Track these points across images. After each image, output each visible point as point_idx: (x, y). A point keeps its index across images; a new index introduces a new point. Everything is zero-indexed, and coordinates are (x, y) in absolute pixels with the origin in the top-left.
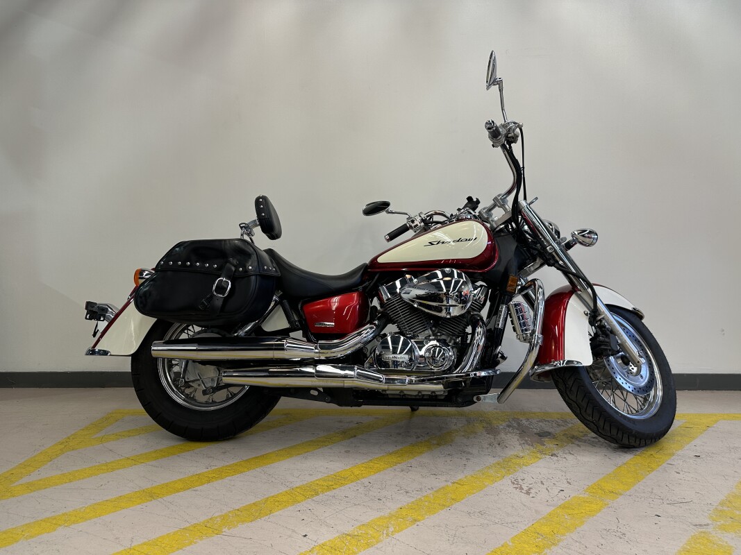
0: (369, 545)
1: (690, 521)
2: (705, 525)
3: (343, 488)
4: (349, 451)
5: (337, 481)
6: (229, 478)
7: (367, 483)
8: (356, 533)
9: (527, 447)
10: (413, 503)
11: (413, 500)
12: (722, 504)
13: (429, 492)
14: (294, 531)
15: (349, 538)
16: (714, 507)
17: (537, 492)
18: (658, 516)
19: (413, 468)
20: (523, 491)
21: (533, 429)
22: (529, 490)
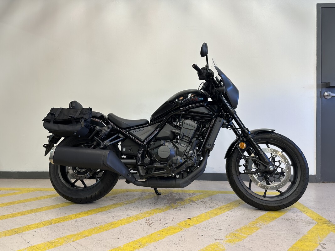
0: (55, 247)
1: (215, 238)
2: (220, 240)
3: (65, 222)
5: (65, 219)
6: (16, 217)
7: (79, 220)
8: (53, 242)
9: (167, 205)
10: (92, 229)
11: (93, 227)
12: (236, 231)
13: (104, 224)
14: (25, 240)
15: (48, 243)
16: (232, 232)
17: (155, 224)
18: (202, 235)
19: (105, 214)
20: (148, 224)
21: (176, 197)
22: (151, 223)
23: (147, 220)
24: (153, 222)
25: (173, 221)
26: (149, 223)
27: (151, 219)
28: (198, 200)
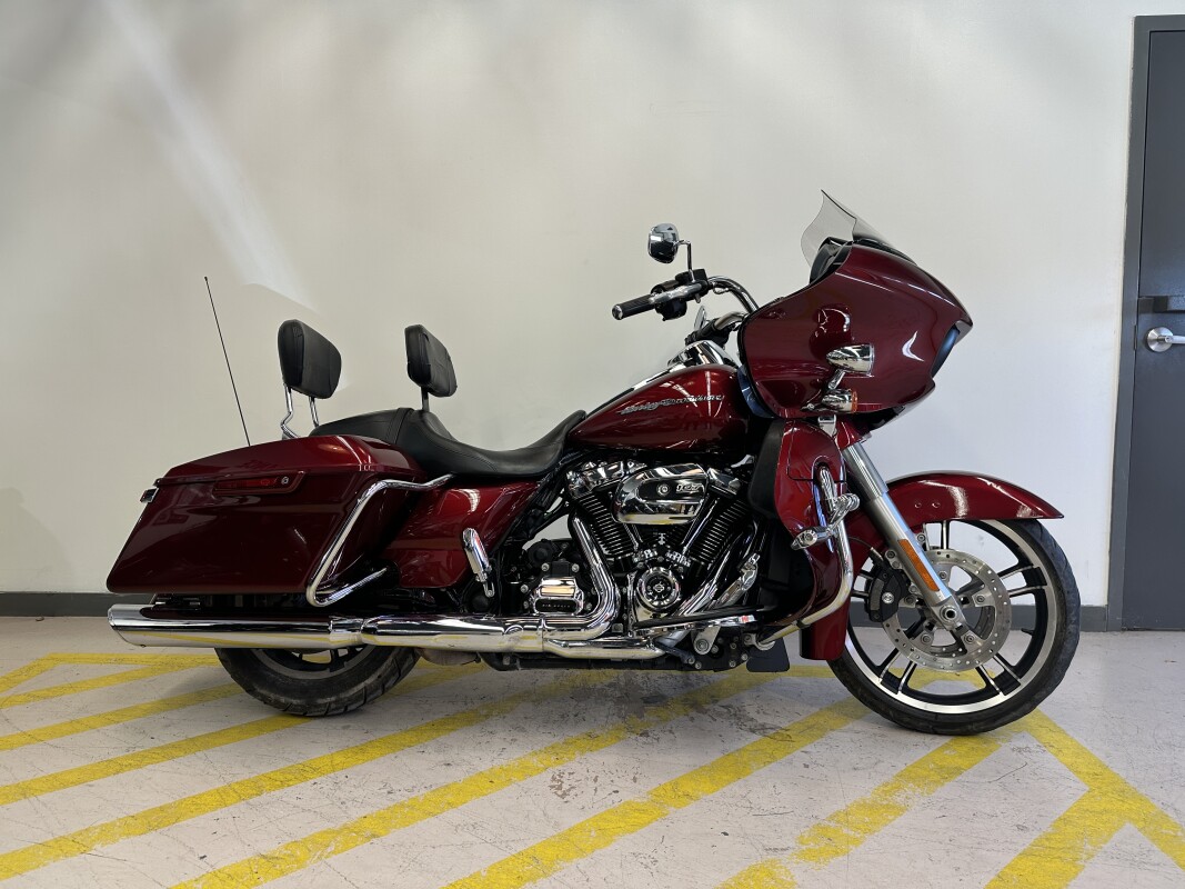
0: (282, 873)
1: (765, 842)
2: (782, 849)
3: (302, 784)
4: (349, 726)
5: (303, 773)
6: (150, 766)
7: (343, 778)
8: (277, 855)
9: (615, 718)
10: (388, 808)
11: (391, 804)
12: (831, 818)
13: (423, 791)
14: (191, 850)
15: (263, 861)
16: (818, 822)
17: (579, 792)
18: (726, 834)
19: (424, 755)
20: (560, 793)
21: (643, 690)
22: (569, 790)
23: (554, 779)
24: (574, 784)
26: (560, 788)
27: (566, 776)
28: (715, 702)
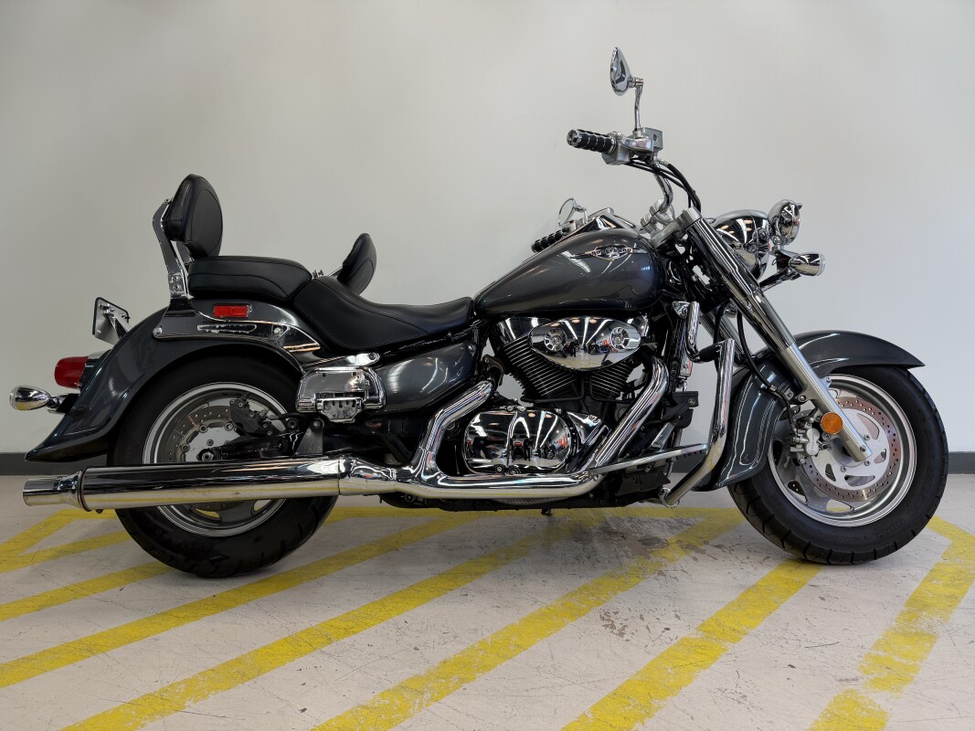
0: (391, 723)
1: (833, 673)
2: (853, 680)
3: (367, 631)
5: (361, 620)
6: (207, 618)
7: (402, 624)
8: (376, 704)
9: (627, 561)
10: (462, 652)
11: (463, 648)
12: (877, 646)
13: (487, 635)
14: (288, 703)
15: (365, 712)
16: (867, 651)
17: (634, 631)
18: (793, 667)
19: (469, 598)
20: (615, 631)
21: (636, 533)
22: (623, 629)
23: (603, 619)
24: (625, 623)
25: (677, 616)
26: (613, 627)
27: (612, 614)
28: (706, 543)
